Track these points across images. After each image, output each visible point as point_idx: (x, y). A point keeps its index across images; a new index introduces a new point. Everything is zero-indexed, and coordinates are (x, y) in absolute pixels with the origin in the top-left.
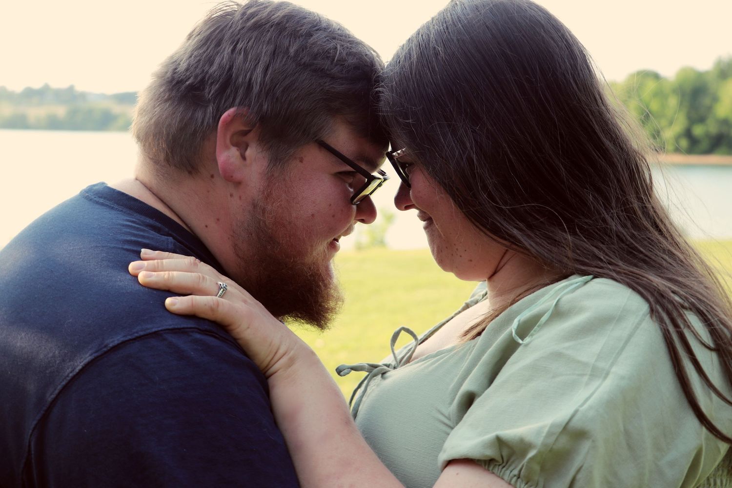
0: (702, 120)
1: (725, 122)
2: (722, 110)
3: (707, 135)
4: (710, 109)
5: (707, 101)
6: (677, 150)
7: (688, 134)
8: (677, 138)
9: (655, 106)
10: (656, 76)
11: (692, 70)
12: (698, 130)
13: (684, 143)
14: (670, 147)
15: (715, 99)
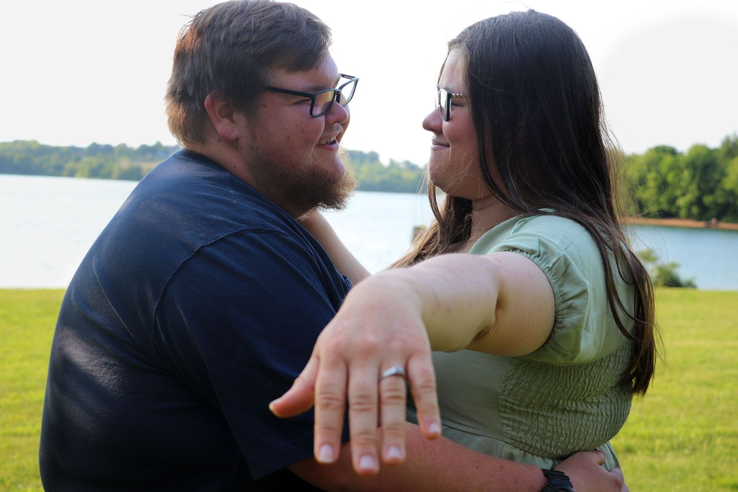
0: (711, 191)
1: (731, 193)
2: (729, 183)
3: (715, 203)
4: (719, 181)
5: (716, 176)
6: (690, 216)
7: (699, 202)
8: (690, 205)
9: (670, 178)
10: (673, 152)
11: (704, 147)
12: (708, 200)
13: (695, 210)
14: (683, 212)
15: (724, 174)
